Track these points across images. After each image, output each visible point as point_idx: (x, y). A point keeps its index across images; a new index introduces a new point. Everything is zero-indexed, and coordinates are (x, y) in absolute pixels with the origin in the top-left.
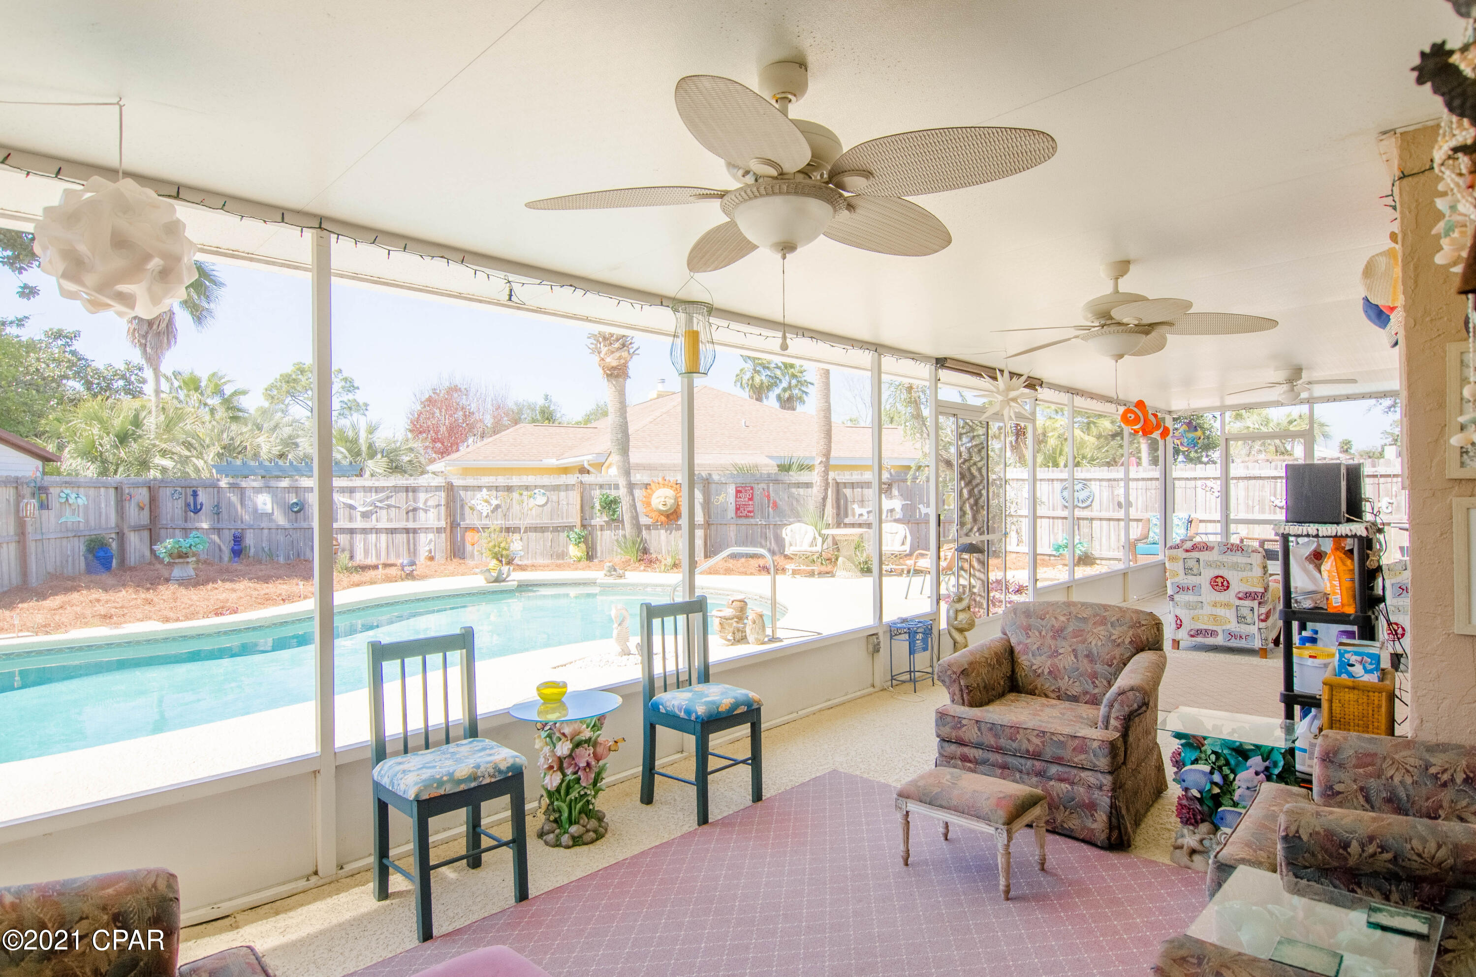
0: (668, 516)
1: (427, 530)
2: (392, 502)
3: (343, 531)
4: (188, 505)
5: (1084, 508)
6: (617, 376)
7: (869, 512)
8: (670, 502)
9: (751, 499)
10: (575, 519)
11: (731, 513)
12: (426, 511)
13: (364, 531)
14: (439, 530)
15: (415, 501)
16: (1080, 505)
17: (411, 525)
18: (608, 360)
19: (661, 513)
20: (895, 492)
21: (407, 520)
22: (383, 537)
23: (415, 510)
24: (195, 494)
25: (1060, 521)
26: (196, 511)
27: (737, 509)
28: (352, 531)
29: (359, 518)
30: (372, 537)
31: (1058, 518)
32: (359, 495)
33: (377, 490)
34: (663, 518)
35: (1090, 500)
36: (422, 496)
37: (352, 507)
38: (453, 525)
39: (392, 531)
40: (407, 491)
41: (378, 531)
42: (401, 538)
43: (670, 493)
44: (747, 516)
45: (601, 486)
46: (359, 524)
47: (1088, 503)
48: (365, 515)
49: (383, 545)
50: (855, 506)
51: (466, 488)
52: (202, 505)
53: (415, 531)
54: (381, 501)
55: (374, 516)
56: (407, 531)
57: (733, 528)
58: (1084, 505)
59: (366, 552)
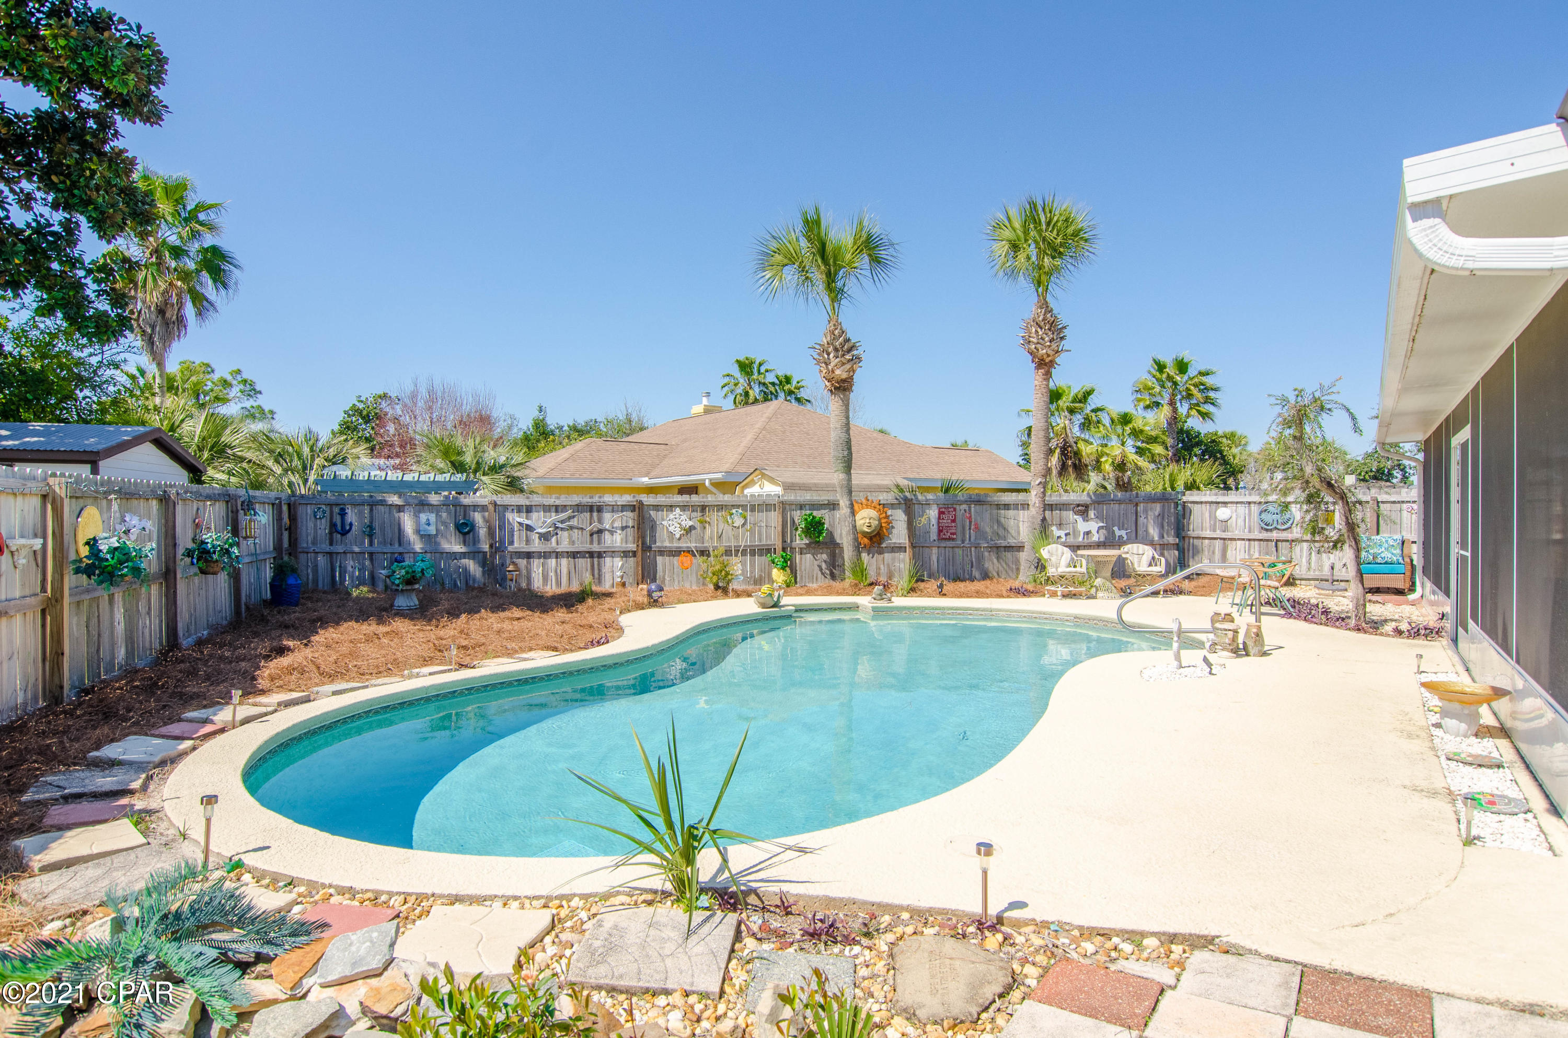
0: (871, 539)
1: (613, 553)
2: (574, 522)
3: (520, 555)
4: (333, 525)
5: (1284, 530)
6: (845, 390)
7: (1066, 535)
8: (875, 523)
9: (954, 521)
10: (775, 540)
11: (934, 535)
12: (612, 533)
13: (546, 555)
14: (625, 554)
15: (600, 521)
16: (1279, 527)
17: (595, 548)
18: (838, 372)
19: (865, 534)
20: (1092, 514)
21: (592, 542)
22: (564, 562)
23: (600, 532)
24: (343, 513)
25: (1256, 543)
26: (344, 533)
27: (940, 531)
28: (529, 555)
29: (537, 540)
30: (552, 562)
31: (1254, 540)
32: (534, 515)
33: (557, 509)
34: (866, 541)
35: (1290, 522)
36: (607, 516)
37: (529, 528)
38: (646, 548)
39: (574, 555)
40: (591, 511)
41: (558, 555)
42: (583, 563)
43: (873, 513)
44: (950, 539)
45: (801, 507)
46: (536, 545)
47: (1288, 525)
48: (545, 537)
49: (565, 571)
50: (1054, 528)
51: (657, 508)
52: (351, 525)
53: (600, 555)
54: (562, 522)
55: (554, 539)
56: (591, 554)
57: (935, 550)
58: (1284, 527)
59: (545, 578)
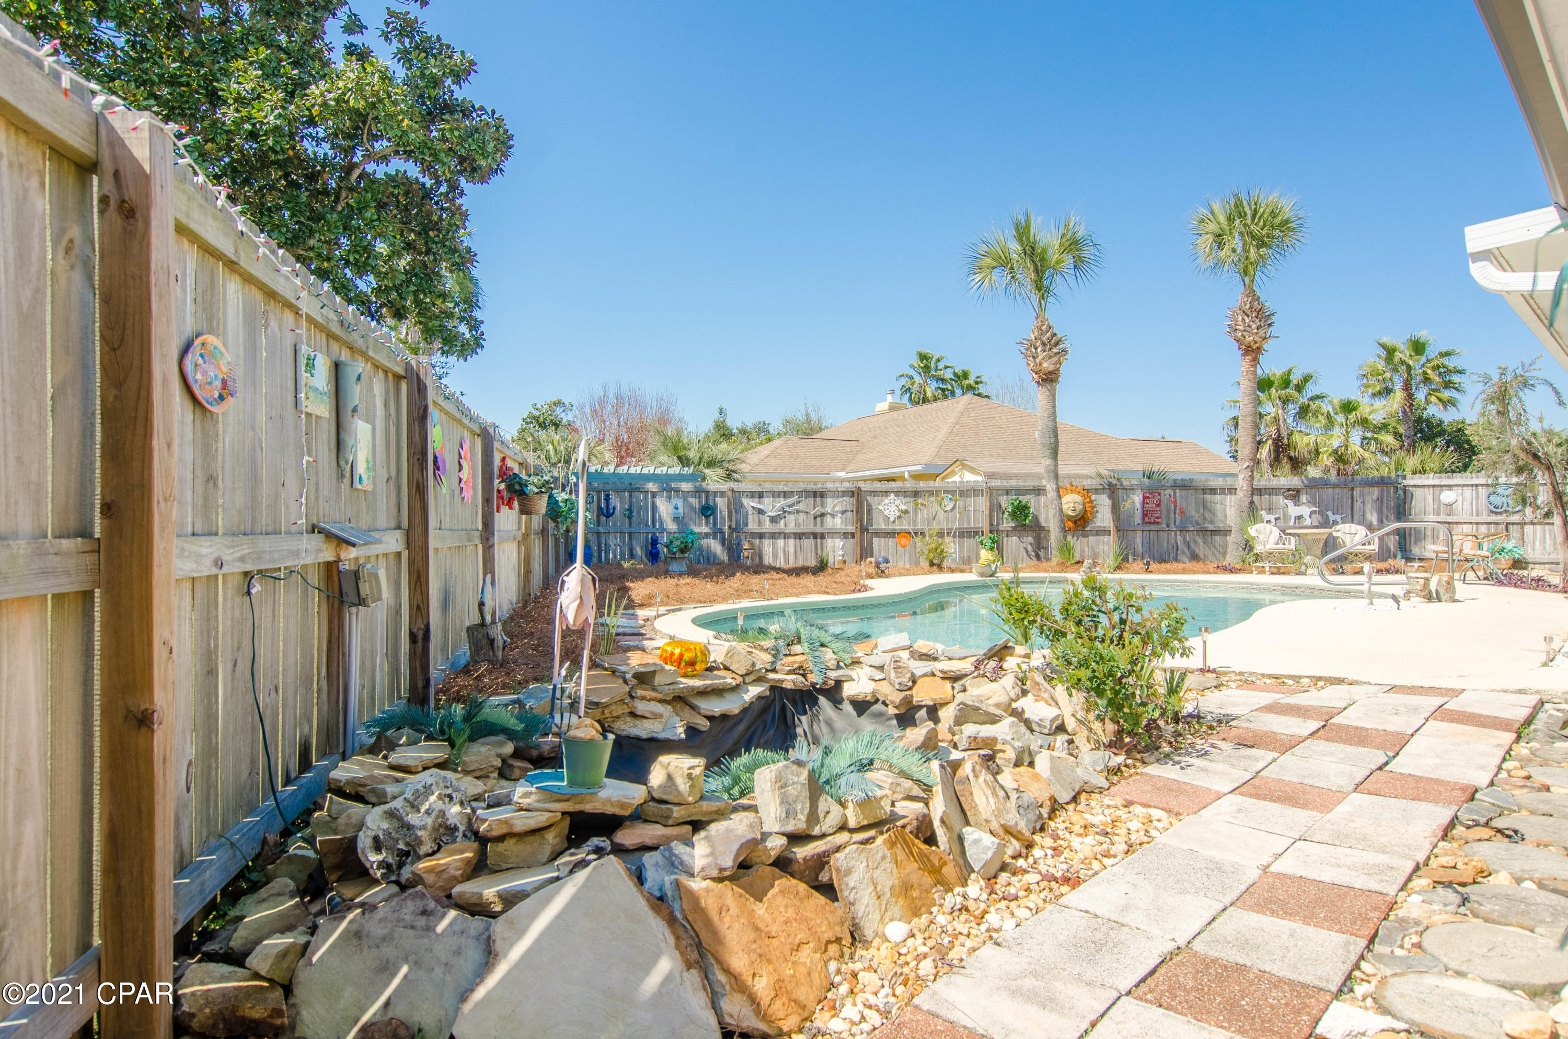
0: (1075, 522)
1: (834, 534)
2: (801, 507)
3: (754, 535)
4: (600, 509)
5: (1514, 512)
6: (1052, 381)
7: (1276, 519)
8: (1079, 507)
9: (1158, 505)
10: (984, 524)
11: (1138, 519)
12: (833, 516)
13: (773, 536)
14: (846, 535)
15: (823, 505)
16: (1510, 509)
17: (819, 530)
18: (1045, 365)
19: (1070, 518)
20: (1304, 498)
21: (815, 525)
22: (791, 542)
23: (823, 515)
24: (607, 499)
25: (1485, 527)
26: (609, 515)
27: (1144, 515)
28: (761, 536)
29: (768, 523)
30: (781, 542)
31: (1482, 524)
32: (767, 500)
33: (786, 495)
34: (1070, 524)
36: (829, 501)
37: (761, 512)
38: (863, 529)
39: (799, 536)
40: (815, 496)
41: (786, 536)
42: (808, 543)
43: (1078, 498)
44: (1154, 523)
45: (1008, 492)
48: (774, 520)
49: (791, 549)
50: (1263, 513)
51: (874, 493)
52: (614, 508)
53: (822, 536)
54: (789, 506)
55: (782, 522)
56: (815, 536)
57: (1139, 534)
58: (1515, 509)
59: (775, 556)
